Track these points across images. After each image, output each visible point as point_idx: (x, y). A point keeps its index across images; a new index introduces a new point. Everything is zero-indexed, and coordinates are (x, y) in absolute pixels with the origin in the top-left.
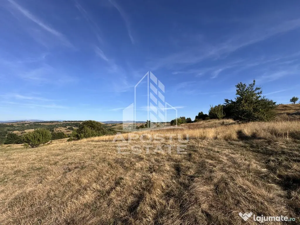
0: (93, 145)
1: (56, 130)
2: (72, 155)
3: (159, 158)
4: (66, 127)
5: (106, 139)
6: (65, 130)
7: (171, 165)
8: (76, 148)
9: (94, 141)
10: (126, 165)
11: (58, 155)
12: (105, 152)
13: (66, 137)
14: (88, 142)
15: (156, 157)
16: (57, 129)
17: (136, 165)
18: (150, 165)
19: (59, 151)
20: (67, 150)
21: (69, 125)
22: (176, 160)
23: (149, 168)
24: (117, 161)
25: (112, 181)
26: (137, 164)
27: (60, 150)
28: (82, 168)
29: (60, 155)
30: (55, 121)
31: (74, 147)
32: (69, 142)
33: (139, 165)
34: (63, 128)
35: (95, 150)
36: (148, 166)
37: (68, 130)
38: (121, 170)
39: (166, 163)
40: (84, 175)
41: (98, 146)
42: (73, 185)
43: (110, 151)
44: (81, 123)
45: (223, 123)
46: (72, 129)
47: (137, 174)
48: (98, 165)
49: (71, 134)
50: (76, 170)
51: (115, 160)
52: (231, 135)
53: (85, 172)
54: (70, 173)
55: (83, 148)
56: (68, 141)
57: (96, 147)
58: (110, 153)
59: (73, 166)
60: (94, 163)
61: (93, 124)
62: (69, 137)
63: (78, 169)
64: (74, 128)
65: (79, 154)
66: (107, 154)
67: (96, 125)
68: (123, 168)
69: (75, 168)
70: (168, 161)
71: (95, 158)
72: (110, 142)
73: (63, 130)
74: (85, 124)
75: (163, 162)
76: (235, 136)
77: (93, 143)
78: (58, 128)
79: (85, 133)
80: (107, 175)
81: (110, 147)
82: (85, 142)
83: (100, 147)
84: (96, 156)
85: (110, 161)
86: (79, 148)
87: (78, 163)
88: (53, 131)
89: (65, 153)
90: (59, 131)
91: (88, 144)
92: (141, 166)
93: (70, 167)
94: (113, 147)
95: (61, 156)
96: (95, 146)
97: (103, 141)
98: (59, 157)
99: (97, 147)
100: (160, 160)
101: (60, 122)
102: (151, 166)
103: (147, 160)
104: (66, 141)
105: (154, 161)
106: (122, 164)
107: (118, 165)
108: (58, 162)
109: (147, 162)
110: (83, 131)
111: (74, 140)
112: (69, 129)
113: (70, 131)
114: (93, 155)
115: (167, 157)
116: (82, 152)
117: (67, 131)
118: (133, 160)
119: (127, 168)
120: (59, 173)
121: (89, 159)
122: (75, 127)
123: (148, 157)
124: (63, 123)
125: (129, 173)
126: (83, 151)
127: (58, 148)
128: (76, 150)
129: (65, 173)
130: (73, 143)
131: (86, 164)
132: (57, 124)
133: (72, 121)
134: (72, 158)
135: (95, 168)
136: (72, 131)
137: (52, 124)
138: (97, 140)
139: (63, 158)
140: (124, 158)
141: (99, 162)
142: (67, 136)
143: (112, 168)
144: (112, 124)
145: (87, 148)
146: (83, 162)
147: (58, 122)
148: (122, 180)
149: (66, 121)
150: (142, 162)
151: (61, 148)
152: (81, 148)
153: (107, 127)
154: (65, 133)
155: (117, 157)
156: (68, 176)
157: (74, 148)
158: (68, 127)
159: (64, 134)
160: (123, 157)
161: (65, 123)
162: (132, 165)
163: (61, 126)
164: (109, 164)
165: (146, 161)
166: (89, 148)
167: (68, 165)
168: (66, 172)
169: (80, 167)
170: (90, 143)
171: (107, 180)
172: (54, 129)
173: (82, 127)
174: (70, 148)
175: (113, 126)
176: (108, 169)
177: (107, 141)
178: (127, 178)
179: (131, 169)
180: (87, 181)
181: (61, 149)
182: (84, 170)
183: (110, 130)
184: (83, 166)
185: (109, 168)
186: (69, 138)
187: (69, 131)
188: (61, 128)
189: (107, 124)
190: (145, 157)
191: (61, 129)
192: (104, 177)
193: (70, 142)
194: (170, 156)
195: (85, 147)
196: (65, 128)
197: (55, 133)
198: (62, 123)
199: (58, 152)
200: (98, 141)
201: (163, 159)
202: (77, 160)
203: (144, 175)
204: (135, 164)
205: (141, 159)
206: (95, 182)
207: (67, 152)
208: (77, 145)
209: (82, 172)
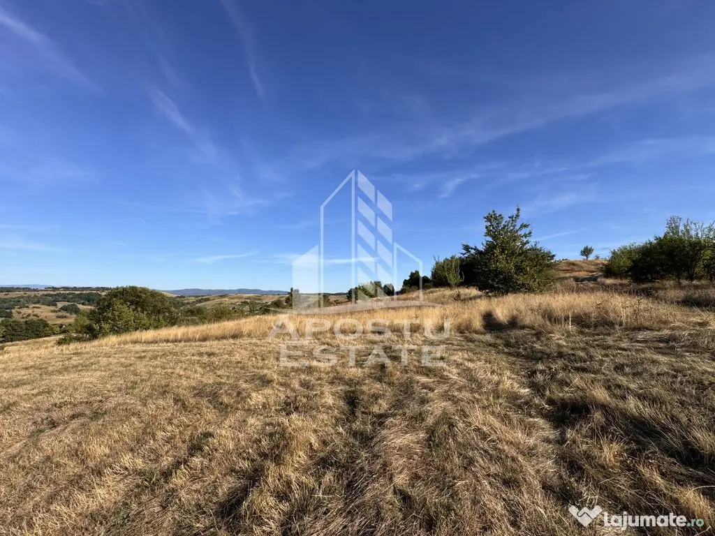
0: (137, 352)
1: (19, 313)
2: (67, 382)
3: (312, 379)
4: (56, 305)
5: (176, 335)
6: (53, 314)
7: (338, 393)
8: (82, 361)
9: (141, 342)
10: (226, 399)
11: (19, 384)
12: (169, 371)
13: (54, 334)
14: (123, 346)
15: (303, 377)
16: (24, 311)
17: (250, 399)
18: (286, 396)
19: (23, 373)
20: (50, 369)
21: (65, 298)
22: (351, 380)
23: (285, 403)
24: (199, 392)
25: (180, 444)
26: (254, 395)
27: (26, 369)
28: (96, 415)
29: (25, 384)
30: (17, 288)
31: (75, 360)
32: (60, 347)
33: (260, 397)
34: (42, 306)
35: (141, 367)
36: (282, 398)
37: (60, 314)
38: (210, 414)
39: (327, 389)
40: (99, 433)
41: (150, 354)
42: (58, 465)
43: (184, 366)
44: (104, 294)
45: (459, 296)
46: (77, 311)
47: (251, 421)
48: (145, 405)
49: (70, 325)
50: (75, 424)
51: (194, 388)
52: (470, 321)
53: (103, 425)
54: (54, 431)
55: (104, 361)
56: (60, 343)
57: (144, 357)
58: (182, 373)
59: (67, 412)
60: (132, 402)
61: (140, 297)
62: (64, 332)
63: (82, 420)
64: (80, 306)
65: (90, 378)
66: (174, 375)
67: (151, 299)
68: (215, 408)
69: (73, 417)
70: (332, 383)
71: (137, 386)
72: (188, 344)
73: (44, 312)
74: (115, 296)
75: (319, 388)
76: (478, 323)
77: (138, 347)
78: (27, 307)
79: (114, 320)
80: (169, 428)
81: (187, 356)
82: (112, 347)
83: (155, 358)
84: (142, 380)
85: (181, 391)
86: (92, 361)
87: (81, 403)
88: (10, 315)
89: (44, 376)
90: (32, 317)
91: (121, 352)
92: (264, 401)
93: (55, 415)
94: (193, 355)
95: (28, 387)
96: (143, 354)
97: (167, 341)
98: (21, 391)
99: (147, 359)
100: (313, 381)
101: (34, 290)
102: (289, 398)
103: (281, 385)
104: (52, 343)
105: (297, 386)
106: (214, 397)
107: (204, 401)
108: (15, 404)
109: (281, 389)
110: (110, 315)
111: (78, 339)
112: (64, 309)
113: (68, 315)
114: (132, 378)
115: (331, 375)
116: (99, 373)
117: (59, 317)
118: (244, 386)
119: (227, 406)
120: (18, 434)
121: (120, 390)
122: (83, 304)
123: (285, 378)
124: (45, 293)
125: (231, 420)
126: (103, 369)
127: (20, 364)
128: (79, 368)
129: (36, 434)
130: (76, 349)
131: (109, 405)
132: (22, 297)
133: (75, 289)
134: (67, 389)
135: (134, 414)
136: (74, 316)
137: (7, 297)
138: (150, 339)
139: (35, 392)
140: (220, 384)
141: (150, 396)
142: (58, 329)
143: (186, 411)
144: (197, 297)
145: (115, 361)
146: (99, 398)
147: (26, 289)
148: (210, 439)
149: (54, 289)
150: (268, 391)
151: (32, 363)
152: (98, 362)
153: (183, 304)
154: (50, 323)
155: (203, 379)
156: (44, 443)
157: (75, 363)
158: (60, 305)
159: (46, 325)
160: (218, 380)
161: (52, 293)
162: (242, 398)
163: (38, 302)
164: (176, 401)
165: (277, 387)
166: (123, 360)
167: (48, 410)
168: (42, 431)
169: (87, 412)
170: (126, 346)
171: (168, 442)
172: (13, 311)
173: (106, 304)
174: (61, 363)
175: (200, 301)
176: (172, 414)
177: (180, 341)
178: (223, 432)
179: (237, 409)
180: (107, 451)
181: (31, 367)
182: (100, 422)
183: (192, 312)
184: (97, 409)
185: (177, 410)
186: (62, 336)
187: (65, 317)
188: (39, 308)
189: (182, 297)
190: (275, 377)
191: (37, 311)
192: (160, 434)
193: (65, 347)
194: (338, 373)
195: (110, 359)
196: (52, 308)
197: (15, 321)
198: (41, 293)
199: (21, 375)
200: (154, 342)
201: (319, 379)
202: (80, 396)
203: (268, 420)
204: (249, 396)
205: (266, 382)
206: (132, 450)
207: (52, 373)
208: (87, 353)
209: (94, 426)
